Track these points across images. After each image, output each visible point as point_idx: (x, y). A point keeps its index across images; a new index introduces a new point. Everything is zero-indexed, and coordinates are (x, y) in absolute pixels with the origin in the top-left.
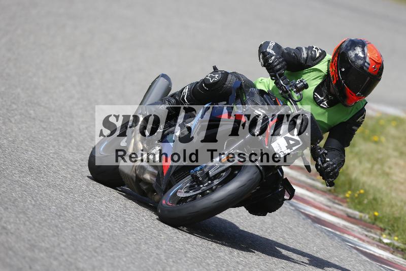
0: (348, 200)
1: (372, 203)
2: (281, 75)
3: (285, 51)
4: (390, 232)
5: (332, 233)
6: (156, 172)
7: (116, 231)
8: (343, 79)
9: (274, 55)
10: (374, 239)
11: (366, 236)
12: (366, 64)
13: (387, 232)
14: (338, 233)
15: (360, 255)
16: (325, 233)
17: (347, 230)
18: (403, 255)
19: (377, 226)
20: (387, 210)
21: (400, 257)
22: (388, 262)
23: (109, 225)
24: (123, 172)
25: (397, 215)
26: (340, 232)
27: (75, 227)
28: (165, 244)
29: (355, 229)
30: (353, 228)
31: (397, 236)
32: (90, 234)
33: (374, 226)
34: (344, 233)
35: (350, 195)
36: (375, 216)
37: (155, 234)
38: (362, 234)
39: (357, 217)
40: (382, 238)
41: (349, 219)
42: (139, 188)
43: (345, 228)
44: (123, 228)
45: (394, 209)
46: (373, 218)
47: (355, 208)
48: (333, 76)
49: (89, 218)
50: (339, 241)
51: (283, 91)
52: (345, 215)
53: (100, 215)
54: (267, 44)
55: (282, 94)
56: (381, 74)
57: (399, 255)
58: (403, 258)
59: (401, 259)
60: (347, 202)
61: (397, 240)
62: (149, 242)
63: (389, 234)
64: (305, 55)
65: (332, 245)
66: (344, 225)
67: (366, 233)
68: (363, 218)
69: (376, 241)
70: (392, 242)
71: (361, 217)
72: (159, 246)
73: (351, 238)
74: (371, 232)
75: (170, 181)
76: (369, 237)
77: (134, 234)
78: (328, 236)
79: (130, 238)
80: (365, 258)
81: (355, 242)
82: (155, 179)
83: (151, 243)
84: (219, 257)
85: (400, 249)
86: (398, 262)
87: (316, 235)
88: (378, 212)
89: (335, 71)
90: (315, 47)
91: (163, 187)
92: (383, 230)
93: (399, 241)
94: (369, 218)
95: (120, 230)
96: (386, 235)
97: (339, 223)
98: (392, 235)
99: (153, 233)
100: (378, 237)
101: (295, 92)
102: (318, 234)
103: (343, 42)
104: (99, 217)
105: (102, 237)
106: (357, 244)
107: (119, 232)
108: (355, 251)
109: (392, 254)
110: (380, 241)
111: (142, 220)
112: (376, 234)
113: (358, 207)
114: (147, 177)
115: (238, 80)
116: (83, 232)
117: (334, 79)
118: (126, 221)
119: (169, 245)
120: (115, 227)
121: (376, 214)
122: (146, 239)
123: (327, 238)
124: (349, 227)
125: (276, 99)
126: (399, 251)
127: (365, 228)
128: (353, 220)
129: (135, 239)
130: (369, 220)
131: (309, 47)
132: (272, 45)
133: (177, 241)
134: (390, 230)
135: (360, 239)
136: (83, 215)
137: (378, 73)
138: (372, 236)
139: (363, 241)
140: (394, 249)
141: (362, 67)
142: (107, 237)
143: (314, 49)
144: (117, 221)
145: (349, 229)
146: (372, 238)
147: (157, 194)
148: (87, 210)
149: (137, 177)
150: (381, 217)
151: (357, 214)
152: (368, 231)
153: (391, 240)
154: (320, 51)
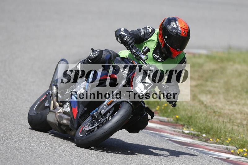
0: (158, 112)
1: (173, 111)
2: (133, 46)
3: (131, 33)
4: (188, 126)
5: (154, 133)
6: (70, 118)
7: (28, 157)
8: (167, 43)
9: (126, 36)
10: (179, 132)
11: (174, 131)
12: (179, 31)
13: (186, 126)
14: (157, 133)
15: (174, 143)
16: (150, 134)
17: (162, 129)
18: (198, 138)
19: (179, 124)
20: (183, 113)
21: (197, 140)
22: (191, 145)
23: (23, 155)
24: (50, 122)
25: (189, 115)
26: (158, 132)
27: (3, 160)
28: (58, 160)
29: (166, 128)
30: (165, 128)
31: (193, 128)
32: (13, 163)
33: (178, 124)
34: (161, 132)
35: (159, 108)
36: (176, 118)
37: (51, 155)
38: (172, 131)
39: (166, 121)
40: (184, 131)
41: (162, 123)
42: (61, 129)
43: (161, 129)
44: (31, 155)
45: (187, 112)
46: (176, 119)
47: (163, 116)
48: (161, 42)
49: (10, 153)
50: (159, 137)
51: (136, 56)
52: (159, 121)
53: (16, 150)
54: (119, 30)
55: (135, 57)
56: (189, 36)
57: (196, 139)
58: (199, 140)
59: (198, 141)
60: (158, 113)
61: (193, 130)
62: (48, 160)
63: (187, 128)
64: (142, 33)
65: (156, 140)
66: (159, 127)
67: (174, 130)
68: (170, 121)
69: (181, 133)
70: (190, 132)
71: (168, 120)
72: (56, 162)
73: (165, 134)
74: (176, 128)
75: (79, 122)
76: (176, 131)
77: (39, 157)
78: (152, 135)
79: (37, 160)
80: (177, 145)
81: (169, 137)
82: (70, 122)
83: (50, 161)
84: (92, 161)
85: (196, 135)
86: (197, 143)
87: (145, 137)
88: (178, 115)
89: (162, 39)
90: (148, 27)
91: (76, 126)
92: (183, 125)
93: (195, 130)
94: (173, 120)
95: (30, 157)
96: (185, 128)
97: (156, 127)
98: (189, 128)
99: (49, 154)
100: (181, 131)
101: (143, 55)
102: (146, 136)
103: (164, 21)
104: (16, 151)
105: (21, 163)
106: (170, 137)
107: (29, 158)
108: (170, 142)
109: (192, 139)
110: (183, 132)
111: (42, 148)
112: (180, 129)
113: (165, 114)
114: (65, 122)
115: (109, 53)
116: (8, 162)
117: (162, 44)
118: (32, 150)
119: (61, 160)
120: (27, 155)
121: (177, 117)
122: (47, 159)
123: (152, 137)
124: (163, 128)
125: (132, 61)
126: (195, 136)
127: (172, 126)
128: (164, 123)
129: (40, 160)
130: (174, 121)
131: (145, 27)
132: (122, 30)
133: (65, 157)
134: (187, 125)
135: (171, 134)
136: (6, 152)
137: (187, 35)
138: (177, 131)
139: (173, 134)
140: (193, 136)
141: (177, 33)
142: (23, 162)
143: (147, 28)
144: (27, 151)
145: (163, 129)
146: (177, 132)
147: (73, 131)
148: (7, 148)
149: (59, 123)
150: (180, 118)
151: (165, 119)
152: (175, 128)
153: (189, 130)
154: (151, 29)
